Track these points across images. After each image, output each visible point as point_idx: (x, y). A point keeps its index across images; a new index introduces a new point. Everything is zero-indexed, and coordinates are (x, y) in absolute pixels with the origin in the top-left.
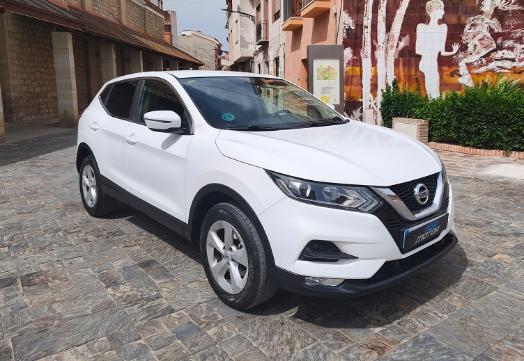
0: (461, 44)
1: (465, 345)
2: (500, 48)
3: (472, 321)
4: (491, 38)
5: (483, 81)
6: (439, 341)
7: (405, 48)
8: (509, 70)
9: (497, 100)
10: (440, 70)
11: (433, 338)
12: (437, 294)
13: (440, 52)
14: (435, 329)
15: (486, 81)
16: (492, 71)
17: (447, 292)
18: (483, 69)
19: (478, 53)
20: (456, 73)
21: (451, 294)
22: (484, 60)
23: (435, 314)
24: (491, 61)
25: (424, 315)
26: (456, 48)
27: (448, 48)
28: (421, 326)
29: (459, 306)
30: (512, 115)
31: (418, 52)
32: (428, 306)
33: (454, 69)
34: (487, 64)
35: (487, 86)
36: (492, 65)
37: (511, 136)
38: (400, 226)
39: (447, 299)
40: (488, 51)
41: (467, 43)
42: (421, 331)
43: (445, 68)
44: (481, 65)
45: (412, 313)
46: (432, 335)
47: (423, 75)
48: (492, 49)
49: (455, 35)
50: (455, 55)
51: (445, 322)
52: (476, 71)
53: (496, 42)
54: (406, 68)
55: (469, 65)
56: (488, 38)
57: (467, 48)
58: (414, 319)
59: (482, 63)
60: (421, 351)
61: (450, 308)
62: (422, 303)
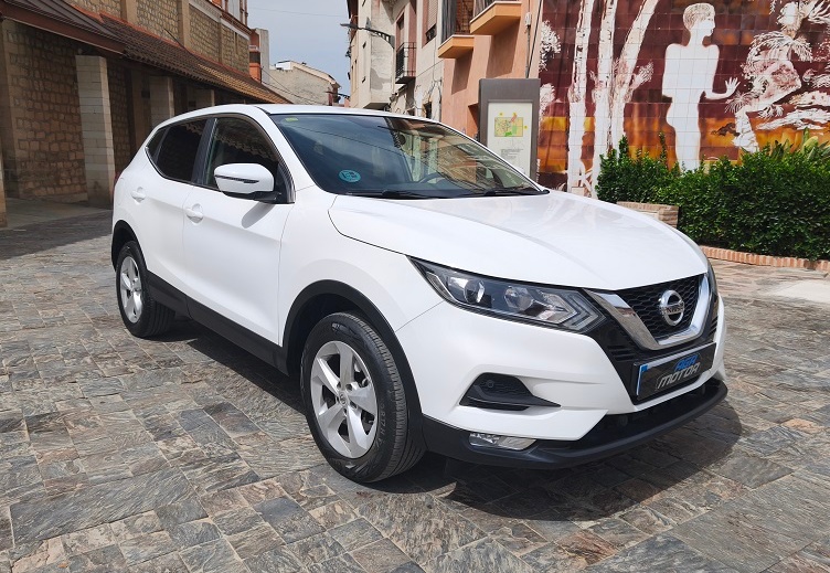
0: (741, 79)
1: (735, 556)
2: (807, 87)
3: (748, 520)
4: (793, 69)
5: (777, 142)
6: (690, 548)
7: (644, 86)
8: (822, 125)
9: (799, 173)
10: (703, 125)
11: (680, 542)
12: (688, 475)
13: (704, 94)
14: (685, 529)
15: (782, 142)
16: (792, 127)
17: (706, 473)
18: (777, 123)
19: (770, 96)
20: (729, 129)
21: (712, 476)
22: (779, 109)
23: (685, 506)
24: (791, 109)
25: (666, 507)
26: (731, 86)
27: (719, 86)
28: (660, 522)
29: (725, 495)
30: (824, 198)
31: (665, 92)
32: (672, 493)
33: (726, 121)
34: (784, 116)
35: (782, 150)
36: (793, 117)
37: (820, 234)
38: (631, 357)
39: (705, 485)
40: (786, 93)
41: (752, 79)
42: (660, 530)
43: (711, 121)
44: (774, 117)
45: (646, 502)
46: (679, 537)
47: (672, 133)
48: (794, 89)
49: (731, 64)
50: (729, 98)
51: (702, 519)
52: (764, 127)
53: (801, 78)
54: (645, 119)
55: (752, 116)
56: (788, 70)
57: (751, 86)
58: (648, 512)
59: (775, 113)
60: (660, 561)
61: (711, 498)
62: (662, 487)
